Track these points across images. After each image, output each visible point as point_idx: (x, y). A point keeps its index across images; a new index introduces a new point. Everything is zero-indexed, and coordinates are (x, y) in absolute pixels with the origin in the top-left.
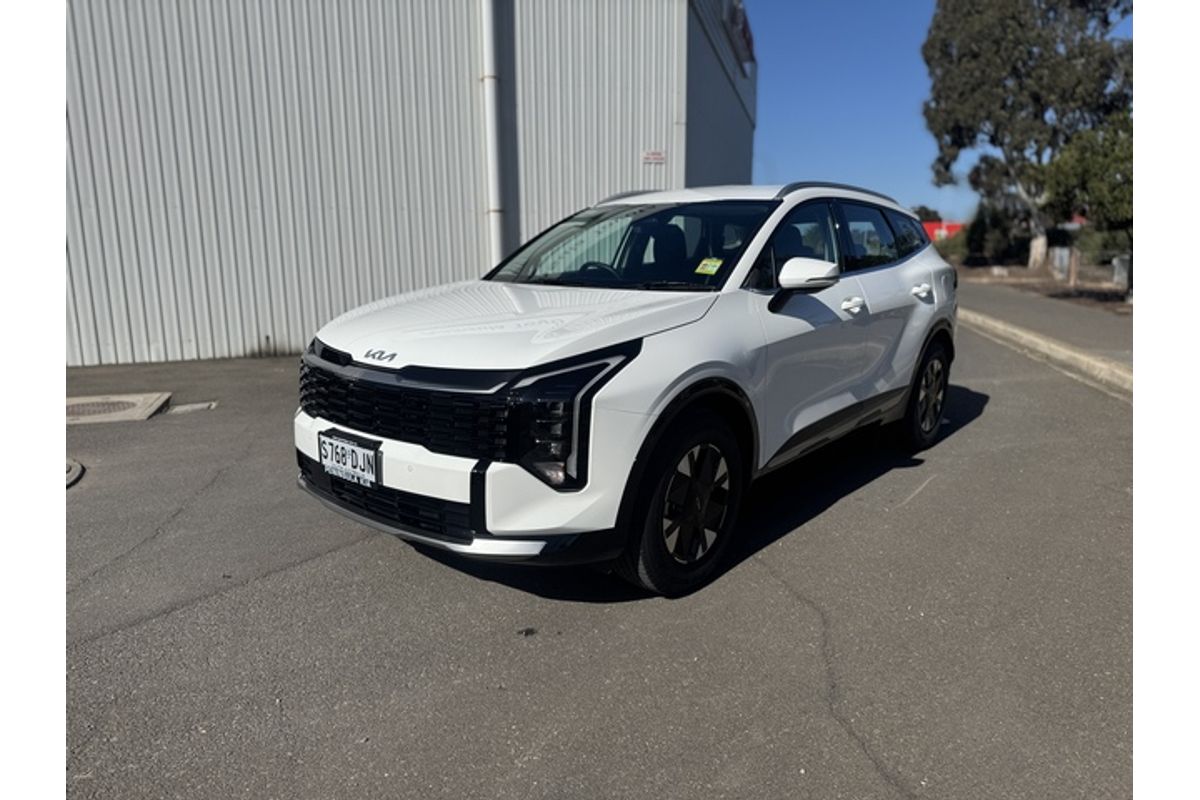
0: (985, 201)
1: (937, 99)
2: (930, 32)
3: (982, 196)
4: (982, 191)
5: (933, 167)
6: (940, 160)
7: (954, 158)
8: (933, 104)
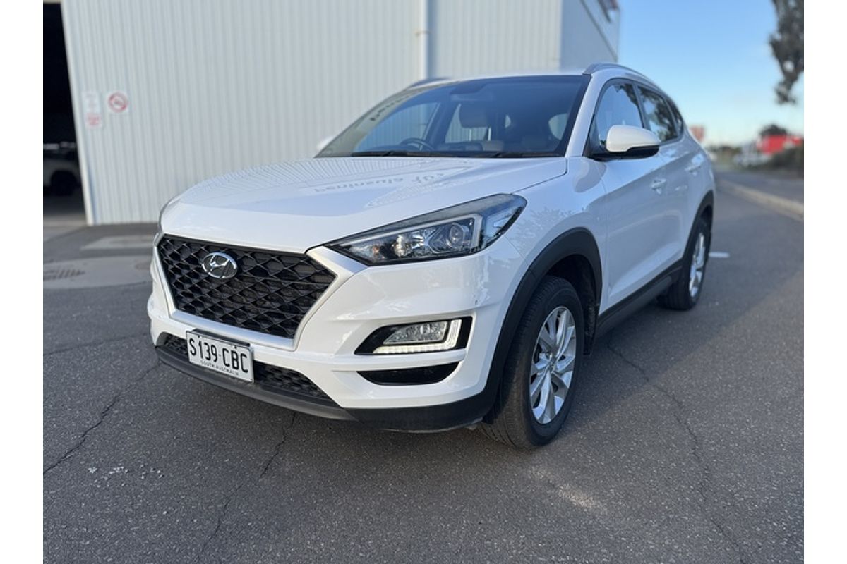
5: (776, 89)
6: (782, 84)
8: (778, 37)
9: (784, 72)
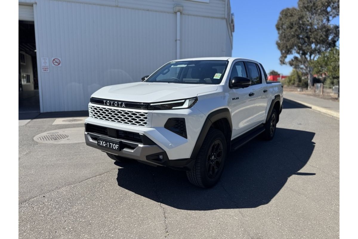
0: (294, 69)
1: (280, 39)
2: (278, 21)
3: (293, 68)
4: (293, 66)
5: (279, 59)
6: (281, 57)
7: (286, 57)
8: (279, 42)
9: (282, 53)
